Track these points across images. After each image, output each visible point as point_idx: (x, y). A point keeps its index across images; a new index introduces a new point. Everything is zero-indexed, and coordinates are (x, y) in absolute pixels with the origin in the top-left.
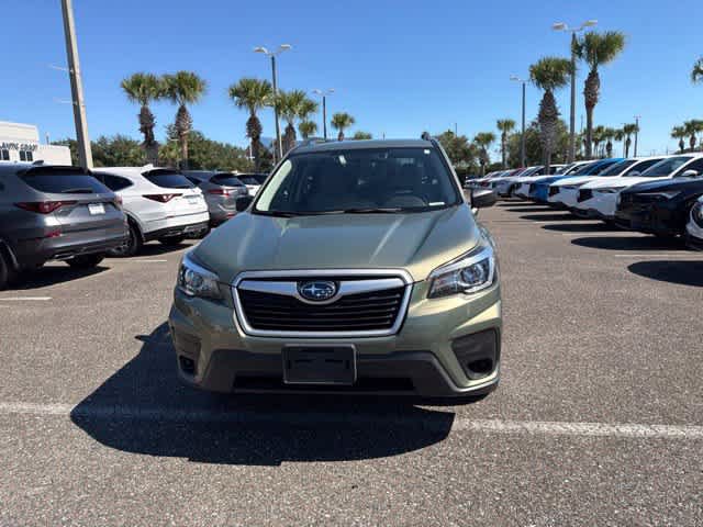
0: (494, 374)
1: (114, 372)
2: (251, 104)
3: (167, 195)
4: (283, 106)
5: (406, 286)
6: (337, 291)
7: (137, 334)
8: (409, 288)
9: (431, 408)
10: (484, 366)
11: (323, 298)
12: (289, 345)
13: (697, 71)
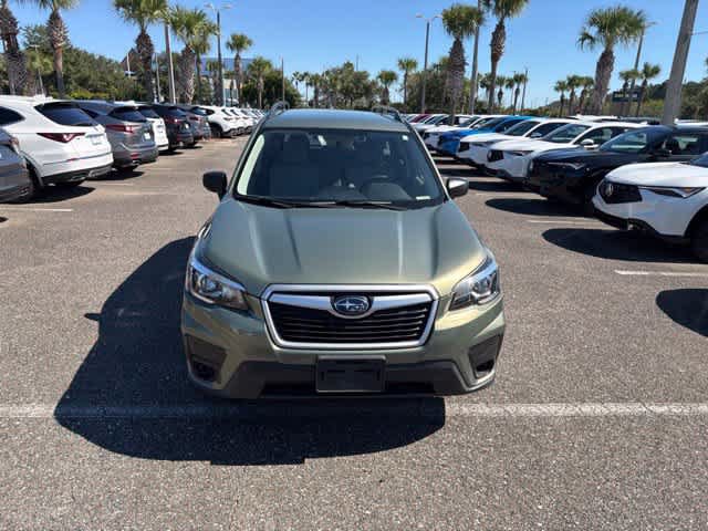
0: (493, 372)
1: (80, 362)
2: (141, 21)
3: (68, 134)
4: (180, 24)
5: (433, 300)
6: (370, 306)
7: (84, 312)
8: (436, 303)
10: (487, 366)
11: (357, 313)
12: (323, 357)
13: (586, 36)
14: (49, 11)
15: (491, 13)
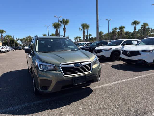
0: (100, 77)
5: (91, 63)
6: (81, 65)
9: (85, 87)
11: (79, 67)
12: (74, 77)
13: (80, 29)
15: (62, 24)
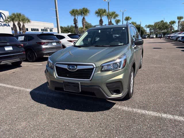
0: (121, 94)
2: (100, 16)
3: (73, 41)
4: (109, 16)
6: (76, 68)
8: (95, 68)
10: (117, 91)
12: (65, 81)
14: (83, 17)
